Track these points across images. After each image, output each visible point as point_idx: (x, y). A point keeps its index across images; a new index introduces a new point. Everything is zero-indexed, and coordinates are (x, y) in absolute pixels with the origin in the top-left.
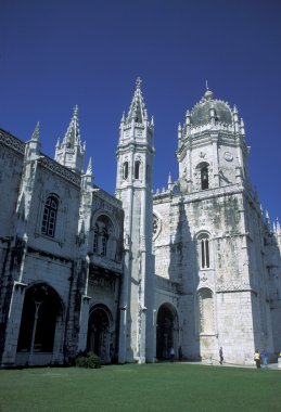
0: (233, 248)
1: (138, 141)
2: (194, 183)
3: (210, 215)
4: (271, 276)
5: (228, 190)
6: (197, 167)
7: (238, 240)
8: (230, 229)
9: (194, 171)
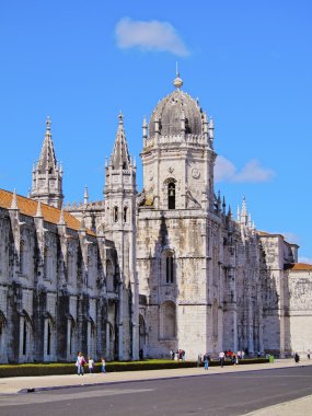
0: (194, 268)
1: (126, 188)
2: (162, 199)
3: (176, 235)
4: (228, 277)
5: (194, 213)
6: (165, 182)
7: (200, 262)
8: (193, 250)
9: (161, 186)
